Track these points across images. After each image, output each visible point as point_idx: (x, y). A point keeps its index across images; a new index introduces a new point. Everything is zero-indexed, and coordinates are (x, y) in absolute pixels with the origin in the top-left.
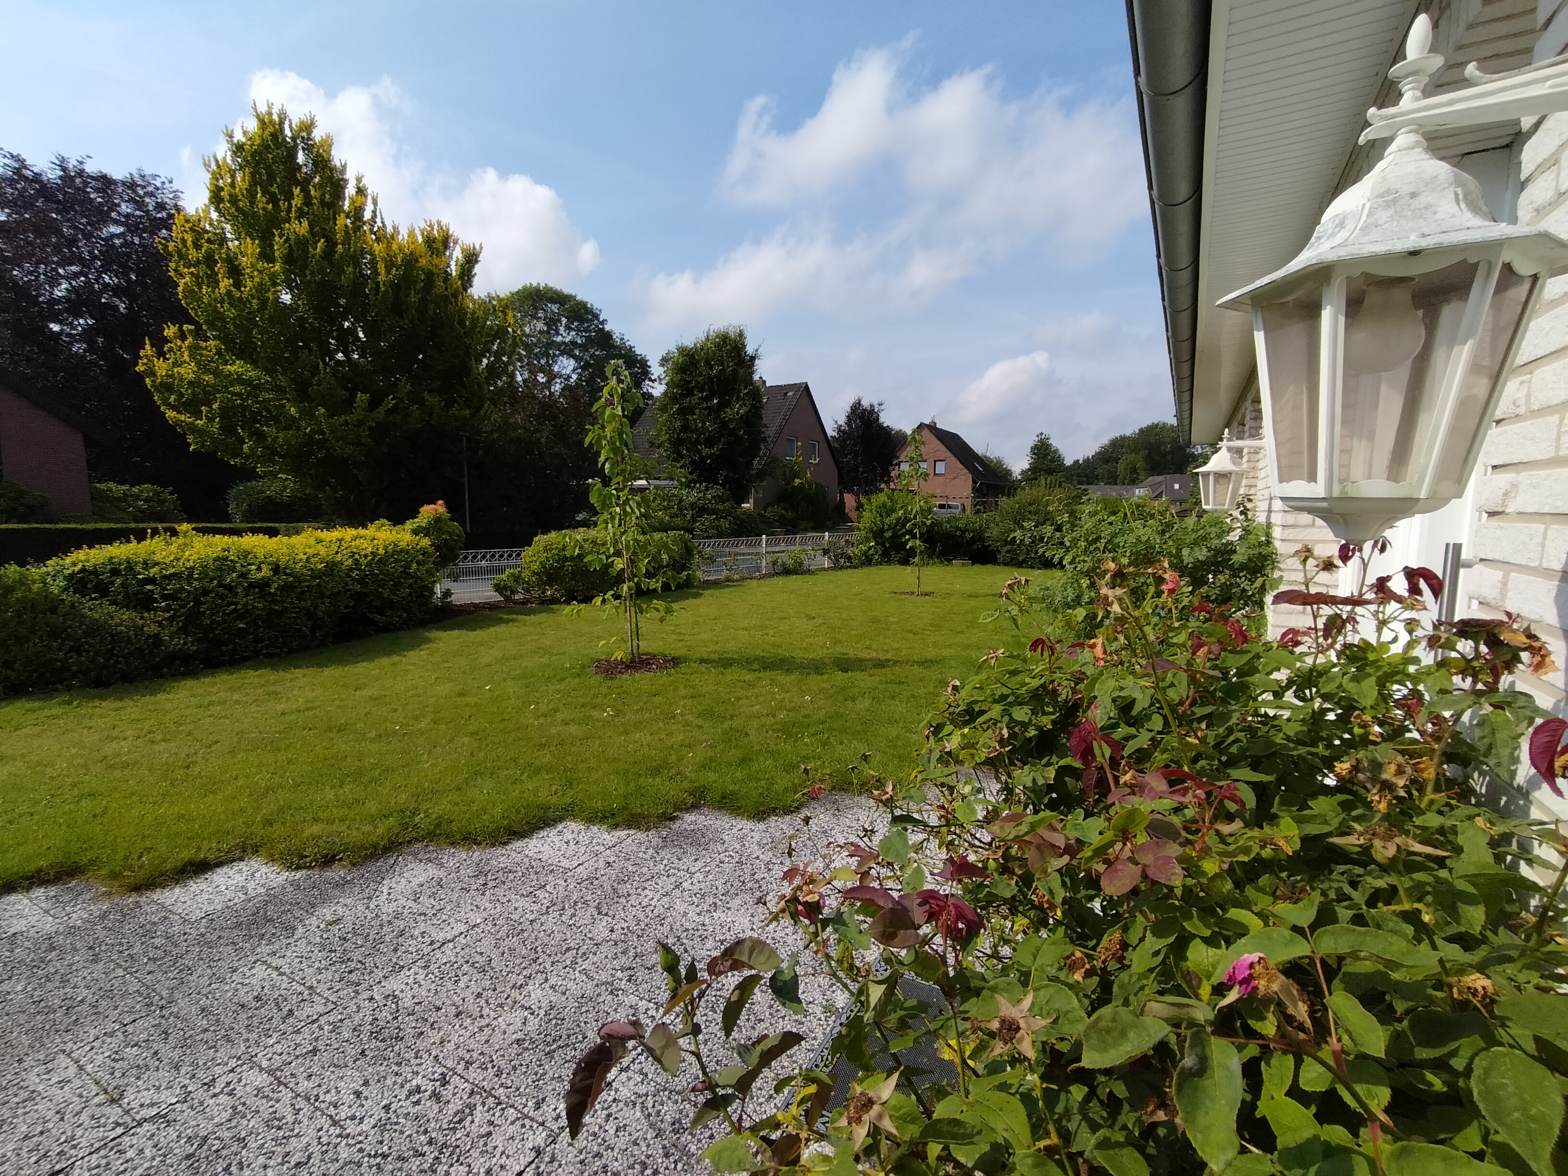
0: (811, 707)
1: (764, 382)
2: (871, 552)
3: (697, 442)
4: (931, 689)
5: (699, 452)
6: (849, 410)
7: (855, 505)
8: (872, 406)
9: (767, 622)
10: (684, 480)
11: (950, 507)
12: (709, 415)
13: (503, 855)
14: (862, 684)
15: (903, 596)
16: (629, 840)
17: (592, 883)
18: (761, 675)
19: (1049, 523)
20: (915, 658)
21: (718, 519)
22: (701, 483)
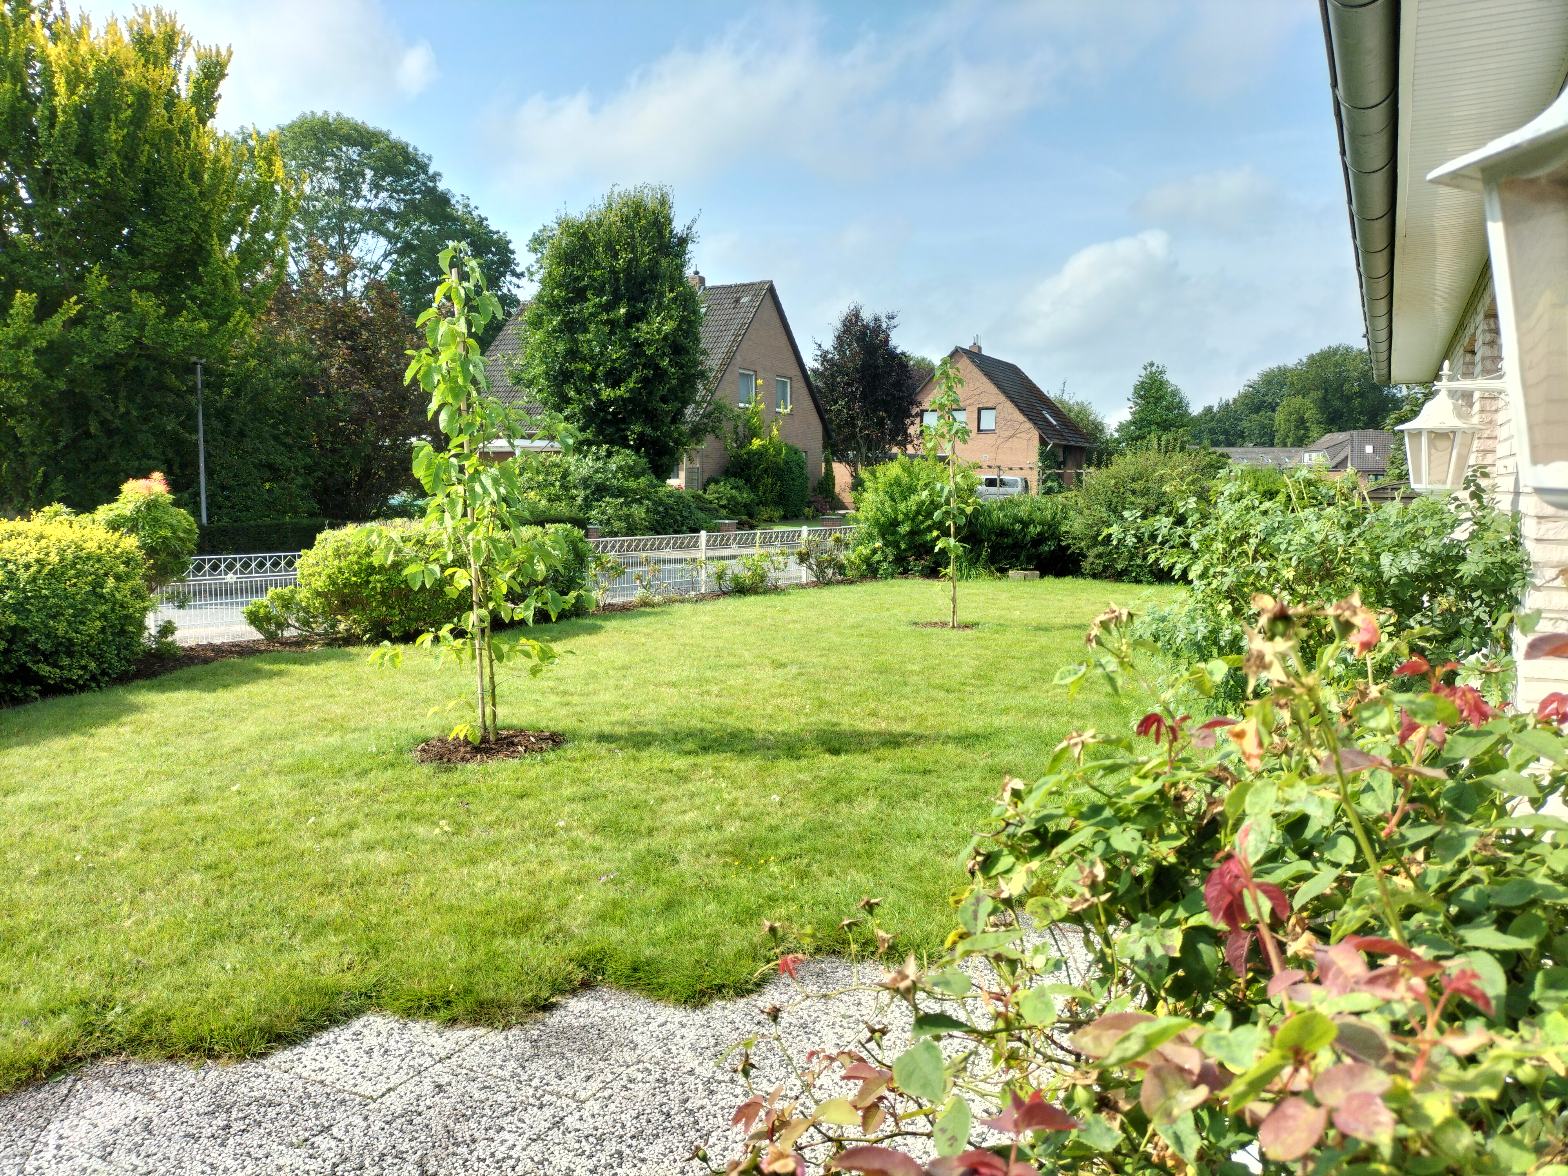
0: (780, 813)
1: (702, 280)
2: (878, 557)
3: (593, 377)
4: (976, 782)
5: (596, 394)
6: (839, 326)
7: (849, 480)
8: (877, 320)
9: (708, 673)
10: (571, 441)
11: (1003, 483)
12: (612, 332)
13: (258, 1076)
14: (864, 775)
15: (930, 630)
16: (475, 1046)
17: (411, 1122)
18: (699, 760)
19: (1164, 509)
20: (950, 731)
21: (627, 504)
22: (599, 445)
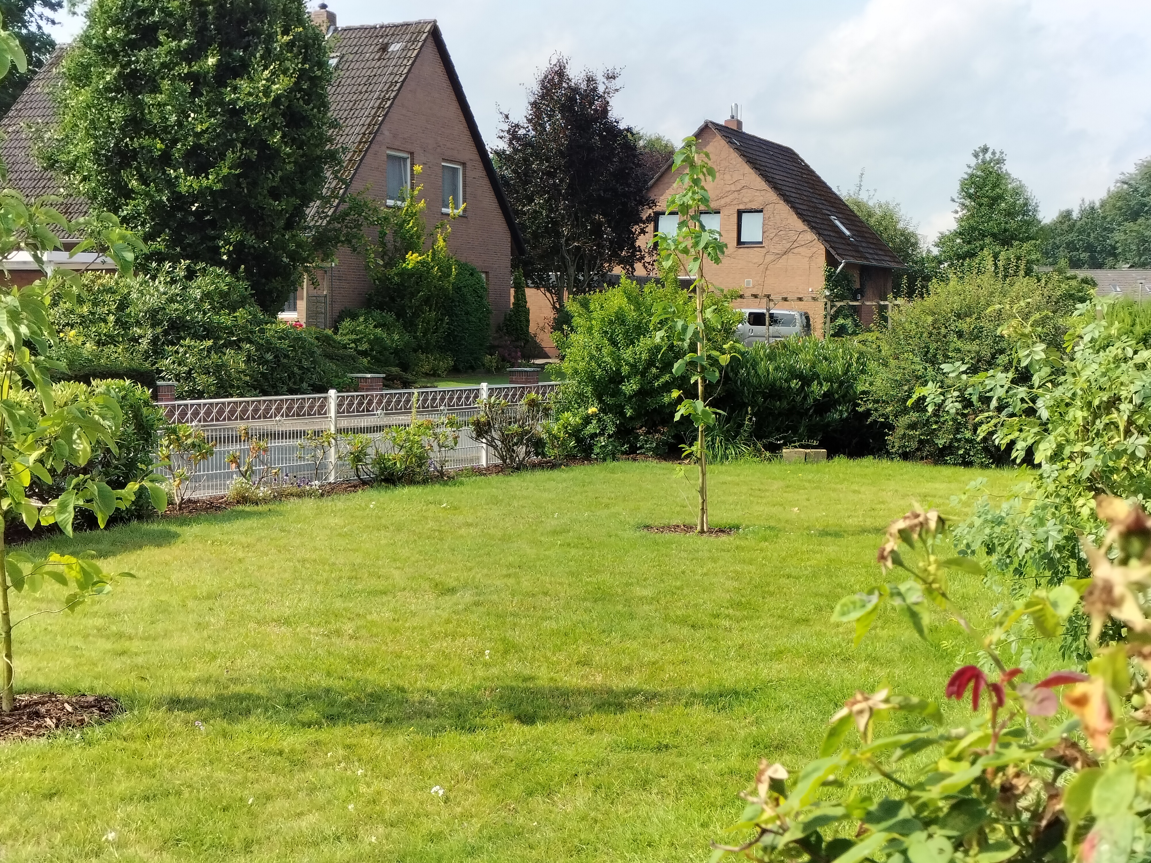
0: (445, 815)
1: (331, 18)
2: (592, 428)
3: (166, 159)
4: (734, 761)
5: (171, 184)
6: (536, 88)
7: (551, 314)
8: (590, 80)
9: (339, 604)
10: (130, 256)
11: (774, 320)
12: (195, 93)
14: (570, 753)
15: (668, 536)
18: (323, 735)
19: (1002, 359)
20: (696, 686)
21: (218, 349)
22: (175, 260)
